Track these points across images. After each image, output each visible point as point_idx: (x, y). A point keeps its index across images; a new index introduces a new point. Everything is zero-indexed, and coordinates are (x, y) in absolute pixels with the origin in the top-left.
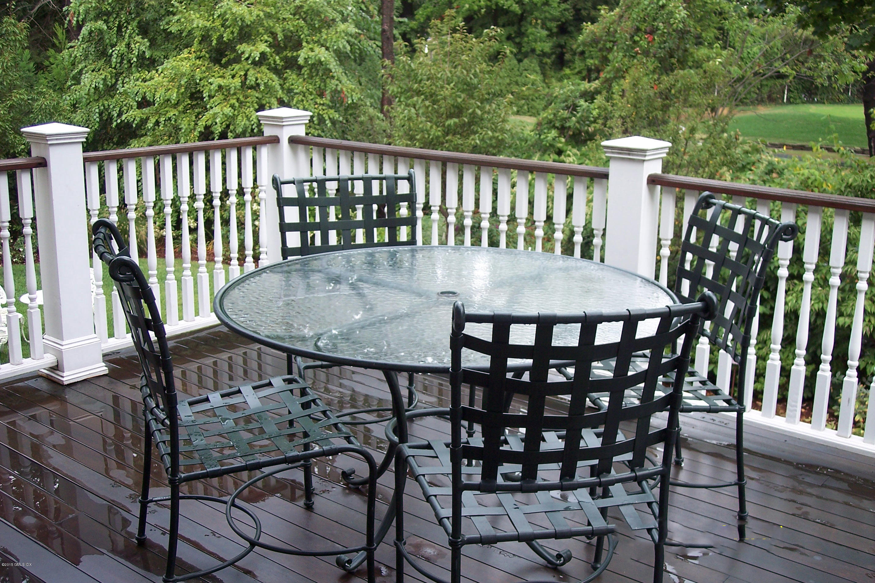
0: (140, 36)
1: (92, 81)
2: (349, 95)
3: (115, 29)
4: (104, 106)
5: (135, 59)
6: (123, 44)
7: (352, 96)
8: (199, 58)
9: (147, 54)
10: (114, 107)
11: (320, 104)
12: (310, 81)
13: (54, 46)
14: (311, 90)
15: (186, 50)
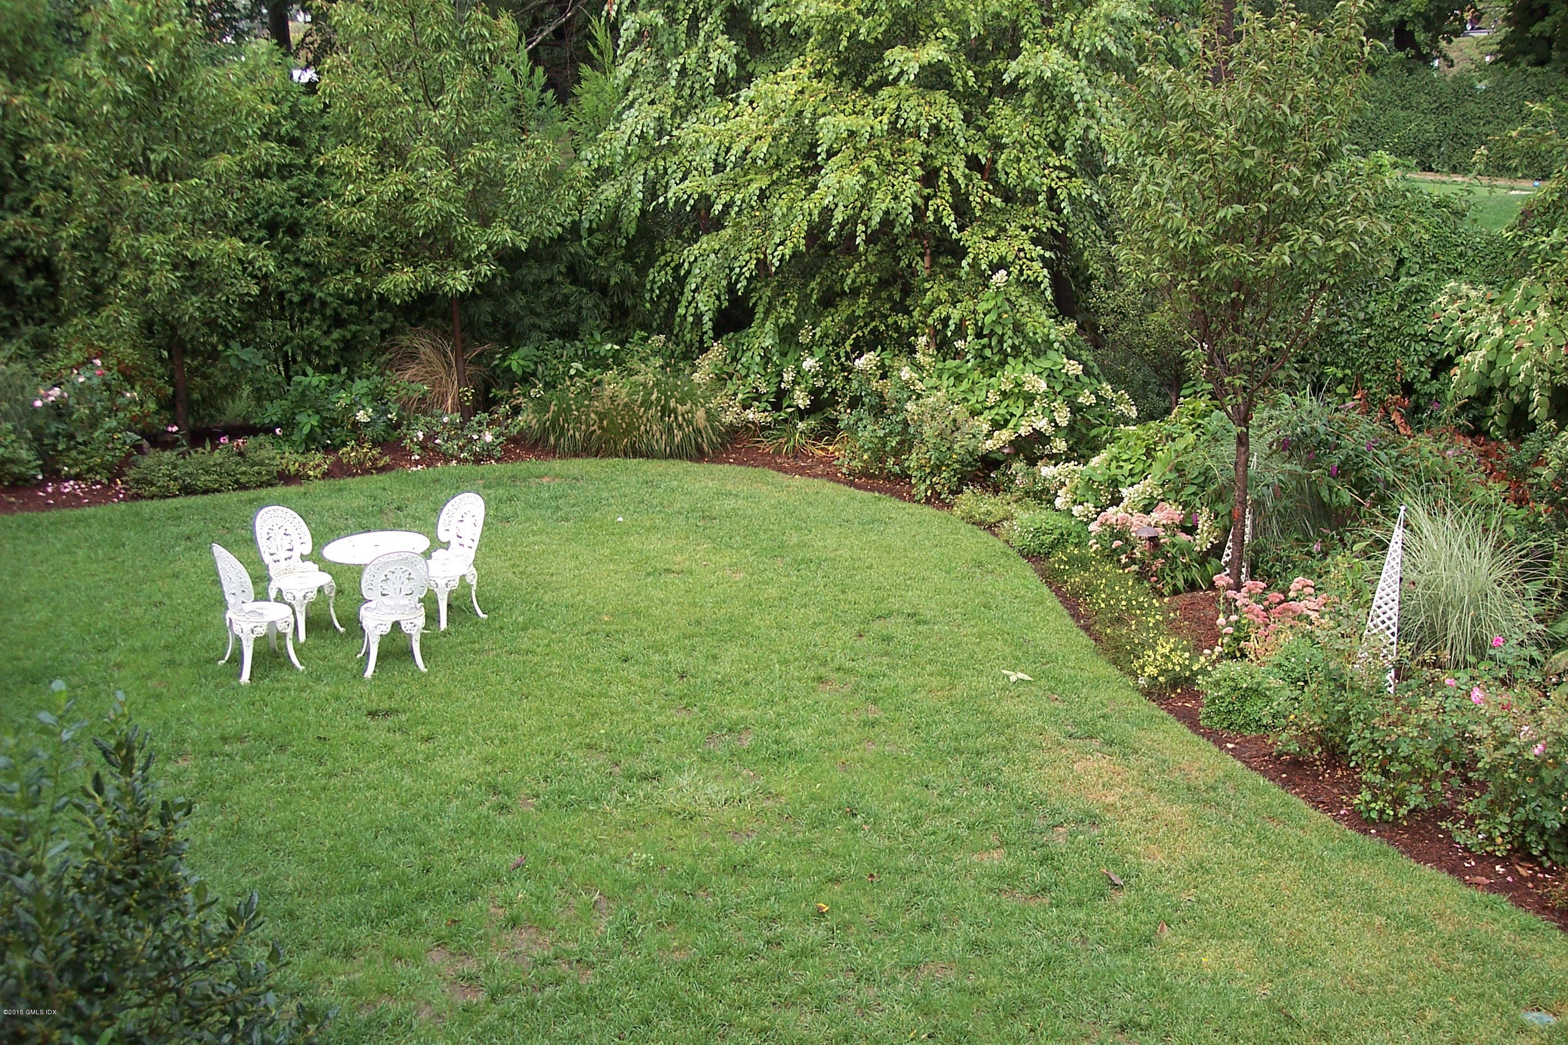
0: (726, 36)
1: (637, 123)
2: (1110, 150)
3: (685, 23)
4: (657, 171)
5: (712, 81)
6: (694, 53)
7: (1116, 150)
8: (819, 75)
9: (729, 69)
10: (675, 172)
11: (1055, 168)
12: (1037, 120)
13: (589, 60)
14: (1036, 138)
15: (796, 60)
